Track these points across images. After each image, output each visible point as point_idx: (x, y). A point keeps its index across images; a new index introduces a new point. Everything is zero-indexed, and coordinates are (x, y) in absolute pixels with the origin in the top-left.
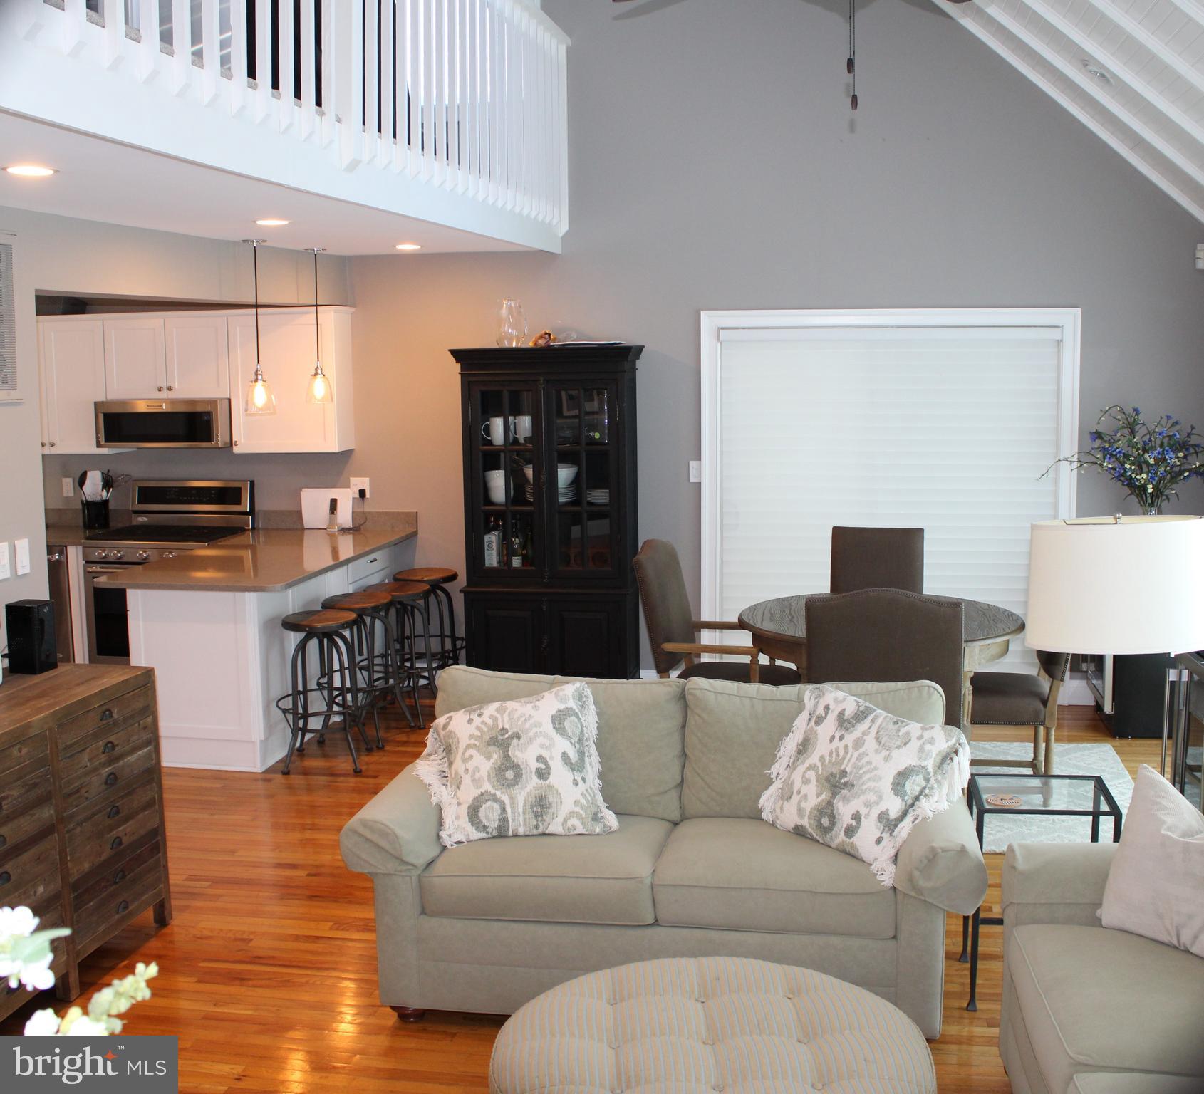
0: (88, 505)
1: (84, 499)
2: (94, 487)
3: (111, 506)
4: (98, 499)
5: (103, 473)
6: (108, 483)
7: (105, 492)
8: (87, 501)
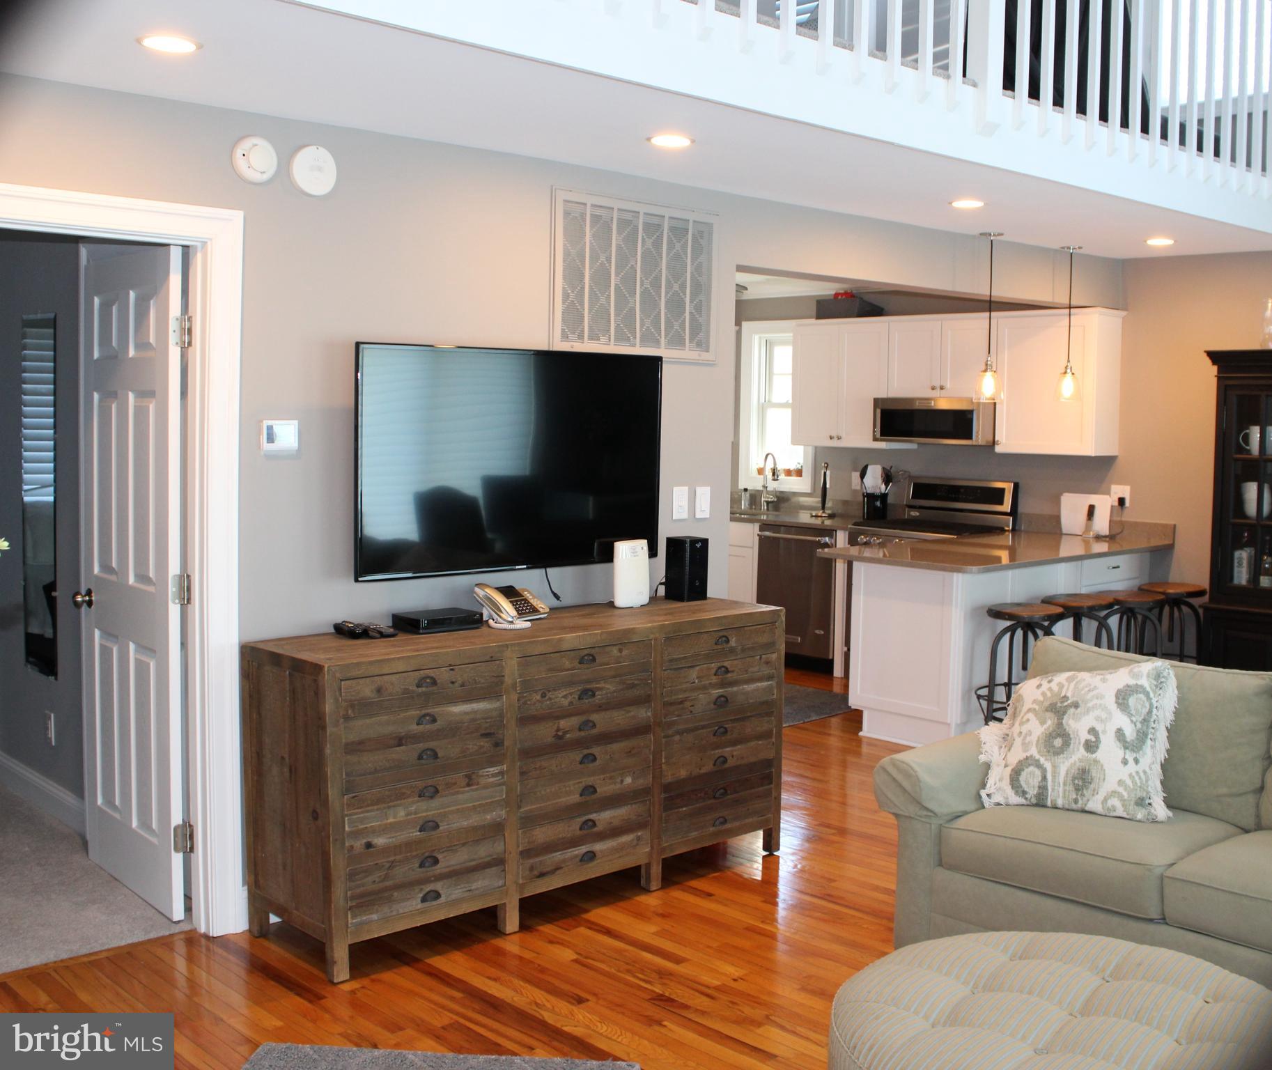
0: (871, 497)
1: (865, 491)
2: (874, 481)
3: (890, 500)
4: (877, 492)
5: (884, 468)
6: (888, 478)
7: (883, 487)
8: (867, 493)
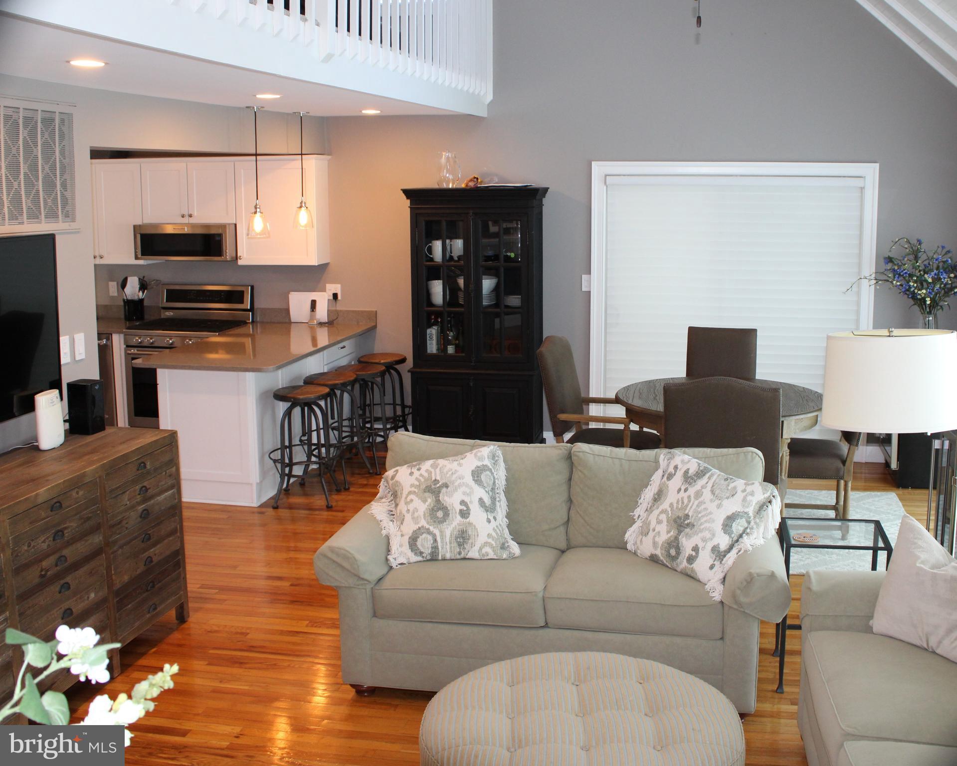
0: (128, 303)
1: (125, 298)
2: (132, 289)
3: (146, 303)
4: (136, 298)
5: (139, 279)
6: (143, 286)
7: (141, 293)
8: (127, 299)
